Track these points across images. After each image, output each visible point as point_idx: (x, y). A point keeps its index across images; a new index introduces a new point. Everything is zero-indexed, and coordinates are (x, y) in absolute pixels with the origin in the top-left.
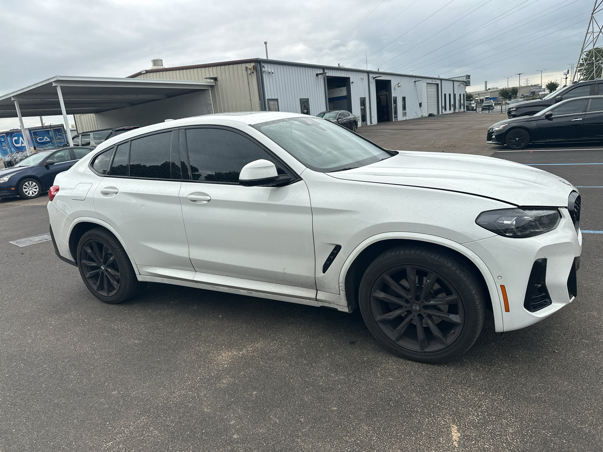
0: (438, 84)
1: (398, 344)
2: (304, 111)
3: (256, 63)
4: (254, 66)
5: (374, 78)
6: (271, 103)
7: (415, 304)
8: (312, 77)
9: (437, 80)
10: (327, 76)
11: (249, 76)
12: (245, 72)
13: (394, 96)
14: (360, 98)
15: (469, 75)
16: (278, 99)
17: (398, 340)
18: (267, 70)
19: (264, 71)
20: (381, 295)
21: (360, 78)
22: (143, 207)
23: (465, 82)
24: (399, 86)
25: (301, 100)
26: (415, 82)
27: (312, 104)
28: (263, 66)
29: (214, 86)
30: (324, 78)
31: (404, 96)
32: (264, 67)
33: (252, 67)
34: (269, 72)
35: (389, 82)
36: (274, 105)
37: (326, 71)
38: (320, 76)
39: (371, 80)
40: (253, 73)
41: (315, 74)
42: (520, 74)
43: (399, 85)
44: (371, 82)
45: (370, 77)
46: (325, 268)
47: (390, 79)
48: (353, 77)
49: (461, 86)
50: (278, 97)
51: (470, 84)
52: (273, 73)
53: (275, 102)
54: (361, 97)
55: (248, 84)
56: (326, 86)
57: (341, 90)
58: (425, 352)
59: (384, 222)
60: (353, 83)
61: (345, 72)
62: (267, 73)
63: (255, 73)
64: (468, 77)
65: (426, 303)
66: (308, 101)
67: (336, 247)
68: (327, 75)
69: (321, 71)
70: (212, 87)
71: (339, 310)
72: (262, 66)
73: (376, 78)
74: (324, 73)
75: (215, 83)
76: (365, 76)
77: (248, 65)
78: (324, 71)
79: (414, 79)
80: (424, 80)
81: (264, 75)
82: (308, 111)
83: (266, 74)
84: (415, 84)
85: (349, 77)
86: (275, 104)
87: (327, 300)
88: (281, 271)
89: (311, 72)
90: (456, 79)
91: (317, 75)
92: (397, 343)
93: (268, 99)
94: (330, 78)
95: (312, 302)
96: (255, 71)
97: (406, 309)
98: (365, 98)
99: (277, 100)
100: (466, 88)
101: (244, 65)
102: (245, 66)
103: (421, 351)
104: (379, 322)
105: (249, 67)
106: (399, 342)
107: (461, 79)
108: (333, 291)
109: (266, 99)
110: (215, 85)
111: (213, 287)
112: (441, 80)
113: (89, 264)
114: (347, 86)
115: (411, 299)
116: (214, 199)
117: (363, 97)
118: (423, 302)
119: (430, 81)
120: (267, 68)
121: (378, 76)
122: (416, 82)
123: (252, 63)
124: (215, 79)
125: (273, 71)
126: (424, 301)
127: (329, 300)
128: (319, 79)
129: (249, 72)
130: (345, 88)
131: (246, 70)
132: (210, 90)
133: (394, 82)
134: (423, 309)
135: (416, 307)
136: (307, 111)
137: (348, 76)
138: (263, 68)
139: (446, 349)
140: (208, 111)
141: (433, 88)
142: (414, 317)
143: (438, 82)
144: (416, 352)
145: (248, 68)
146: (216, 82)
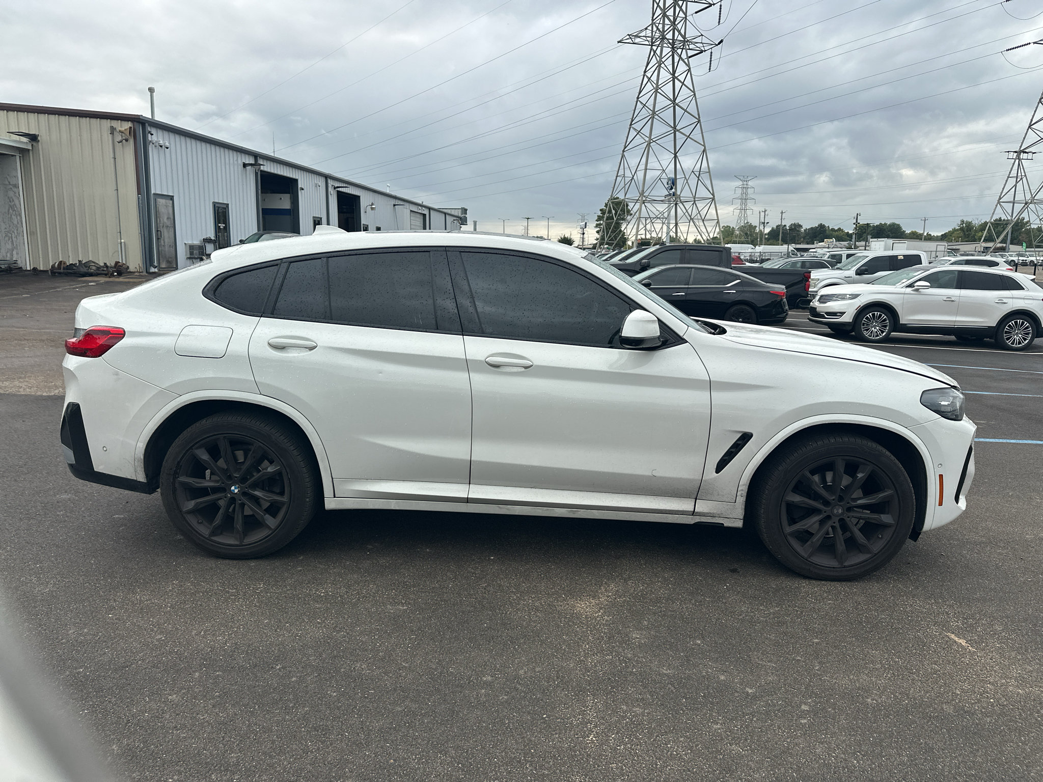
0: (424, 215)
1: (811, 561)
2: (220, 225)
3: (135, 123)
4: (130, 128)
5: (335, 188)
6: (161, 201)
7: (837, 507)
8: (236, 167)
9: (424, 209)
10: (261, 171)
11: (118, 146)
12: (108, 137)
13: (364, 223)
14: (313, 217)
15: (466, 208)
16: (174, 197)
17: (811, 555)
18: (156, 139)
19: (150, 141)
20: (797, 498)
21: (313, 184)
22: (380, 374)
23: (461, 218)
24: (372, 209)
25: (215, 205)
26: (394, 205)
27: (234, 216)
28: (149, 132)
29: (29, 150)
30: (256, 174)
31: (379, 226)
32: (152, 134)
33: (125, 130)
34: (161, 145)
35: (357, 198)
36: (165, 207)
37: (261, 162)
38: (249, 168)
39: (330, 189)
40: (127, 140)
41: (240, 162)
42: (528, 219)
43: (373, 206)
44: (331, 194)
45: (330, 185)
46: (721, 465)
47: (358, 194)
48: (304, 181)
49: (455, 223)
50: (173, 193)
51: (467, 222)
52: (167, 148)
53: (167, 201)
54: (315, 216)
55: (112, 160)
56: (260, 188)
57: (281, 199)
58: (845, 567)
59: (819, 402)
60: (303, 189)
61: (291, 169)
62: (156, 146)
63: (132, 141)
64: (465, 211)
65: (853, 504)
66: (227, 209)
67: (742, 435)
68: (262, 168)
69: (252, 161)
70: (23, 152)
71: (725, 525)
72: (147, 132)
73: (338, 189)
74: (256, 164)
75: (32, 145)
76: (321, 182)
77: (117, 124)
78: (256, 160)
79: (393, 202)
80: (407, 205)
81: (151, 150)
82: (226, 225)
83: (154, 147)
84: (395, 209)
85: (297, 178)
86: (168, 204)
87: (712, 512)
88: (648, 473)
89: (235, 159)
90: (449, 211)
91: (245, 165)
92: (809, 560)
93: (154, 194)
94: (265, 173)
95: (683, 517)
96: (133, 138)
97: (826, 514)
98: (321, 218)
99: (172, 198)
100: (461, 227)
101: (107, 124)
102: (109, 125)
103: (839, 566)
104: (789, 535)
105: (119, 128)
106: (811, 558)
107: (453, 212)
108: (725, 499)
109: (152, 193)
110: (30, 148)
111: (500, 507)
112: (430, 209)
113: (197, 483)
114: (292, 193)
115: (833, 500)
116: (538, 364)
117: (317, 216)
118: (848, 503)
119: (414, 208)
120: (156, 137)
121: (340, 186)
122: (396, 206)
123: (126, 123)
124: (33, 138)
125: (167, 144)
126: (850, 501)
127: (715, 512)
128: (248, 173)
129: (118, 138)
130: (288, 195)
131: (112, 133)
132: (18, 158)
133: (365, 200)
134: (846, 513)
135: (838, 510)
136: (224, 225)
137: (294, 177)
138: (149, 135)
139: (872, 559)
140: (8, 198)
141: (418, 219)
142: (834, 523)
143: (426, 212)
144: (834, 568)
145: (115, 129)
146: (34, 144)
